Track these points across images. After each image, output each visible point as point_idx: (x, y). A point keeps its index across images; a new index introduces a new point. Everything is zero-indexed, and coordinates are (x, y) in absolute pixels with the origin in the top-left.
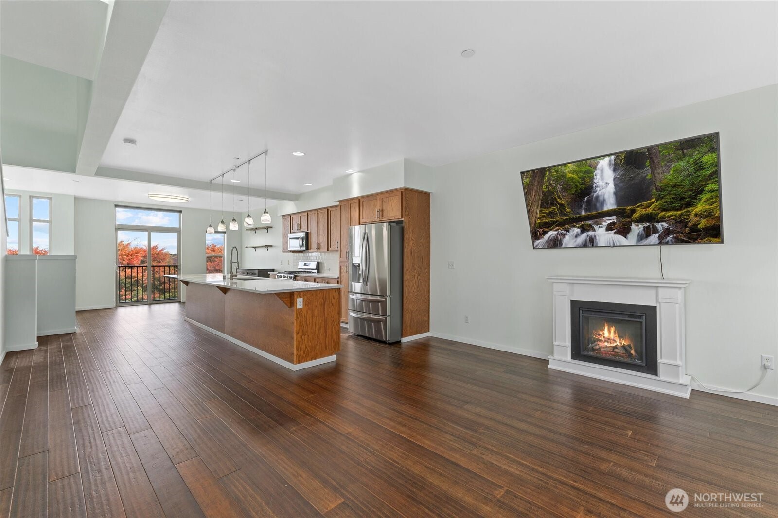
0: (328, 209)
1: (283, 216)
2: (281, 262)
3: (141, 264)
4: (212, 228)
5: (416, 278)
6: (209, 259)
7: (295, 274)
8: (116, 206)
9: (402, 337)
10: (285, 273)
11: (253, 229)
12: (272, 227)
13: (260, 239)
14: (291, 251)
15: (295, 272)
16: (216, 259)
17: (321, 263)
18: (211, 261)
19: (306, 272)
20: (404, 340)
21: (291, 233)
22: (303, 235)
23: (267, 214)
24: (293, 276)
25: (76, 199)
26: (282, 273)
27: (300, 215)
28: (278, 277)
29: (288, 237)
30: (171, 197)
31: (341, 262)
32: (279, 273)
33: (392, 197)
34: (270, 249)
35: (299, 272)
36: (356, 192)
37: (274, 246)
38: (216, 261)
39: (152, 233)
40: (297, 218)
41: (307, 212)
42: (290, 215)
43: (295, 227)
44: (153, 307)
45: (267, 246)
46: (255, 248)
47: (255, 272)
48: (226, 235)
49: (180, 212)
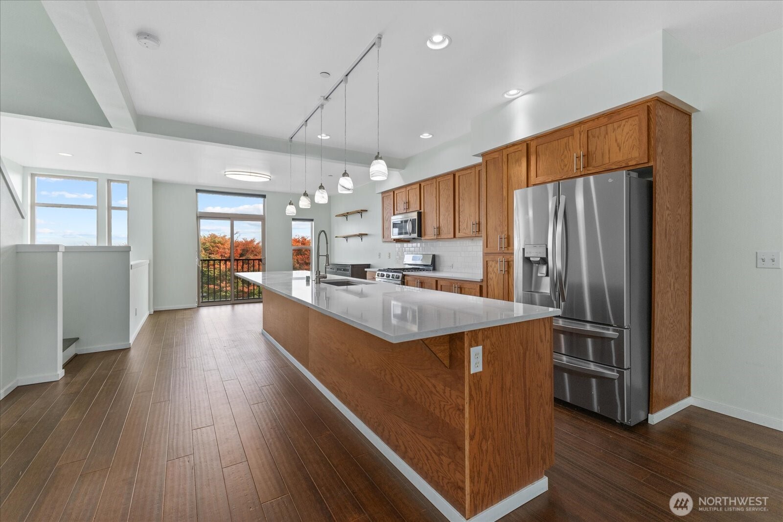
0: (454, 174)
1: (383, 193)
2: (380, 255)
3: (240, 257)
4: (293, 206)
5: (672, 287)
6: (298, 252)
7: (404, 273)
8: (198, 191)
9: (650, 410)
10: (388, 270)
11: (343, 215)
12: (367, 211)
13: (352, 227)
14: (394, 240)
15: (404, 270)
16: (306, 252)
17: (439, 256)
18: (301, 255)
19: (419, 269)
20: (655, 419)
21: (394, 215)
22: (414, 216)
23: (380, 161)
24: (400, 275)
25: (155, 183)
26: (384, 270)
27: (408, 188)
28: (378, 276)
29: (390, 221)
30: (249, 174)
31: (486, 254)
32: (380, 270)
33: (616, 125)
34: (364, 238)
35: (408, 270)
36: (521, 130)
37: (370, 235)
38: (306, 254)
39: (235, 221)
40: (404, 193)
41: (420, 183)
42: (393, 191)
43: (401, 207)
44: (236, 307)
45: (361, 235)
46: (346, 237)
47: (347, 268)
48: (313, 223)
49: (264, 196)
